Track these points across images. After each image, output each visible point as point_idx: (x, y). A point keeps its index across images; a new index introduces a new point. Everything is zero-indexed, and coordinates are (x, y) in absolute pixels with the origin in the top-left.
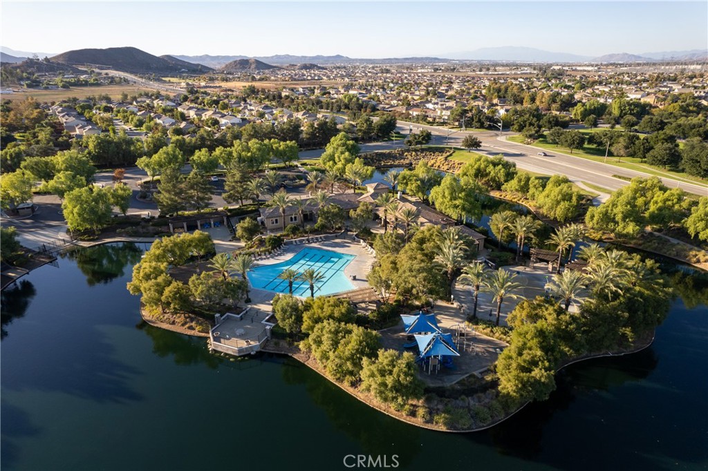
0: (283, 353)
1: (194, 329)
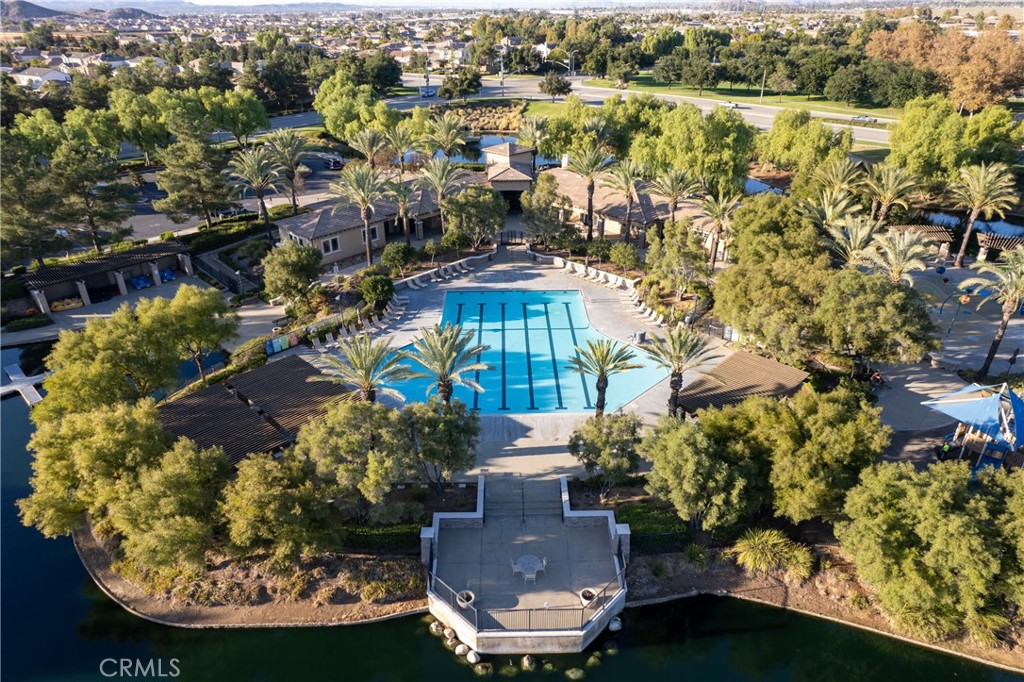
0: (694, 592)
1: (356, 599)
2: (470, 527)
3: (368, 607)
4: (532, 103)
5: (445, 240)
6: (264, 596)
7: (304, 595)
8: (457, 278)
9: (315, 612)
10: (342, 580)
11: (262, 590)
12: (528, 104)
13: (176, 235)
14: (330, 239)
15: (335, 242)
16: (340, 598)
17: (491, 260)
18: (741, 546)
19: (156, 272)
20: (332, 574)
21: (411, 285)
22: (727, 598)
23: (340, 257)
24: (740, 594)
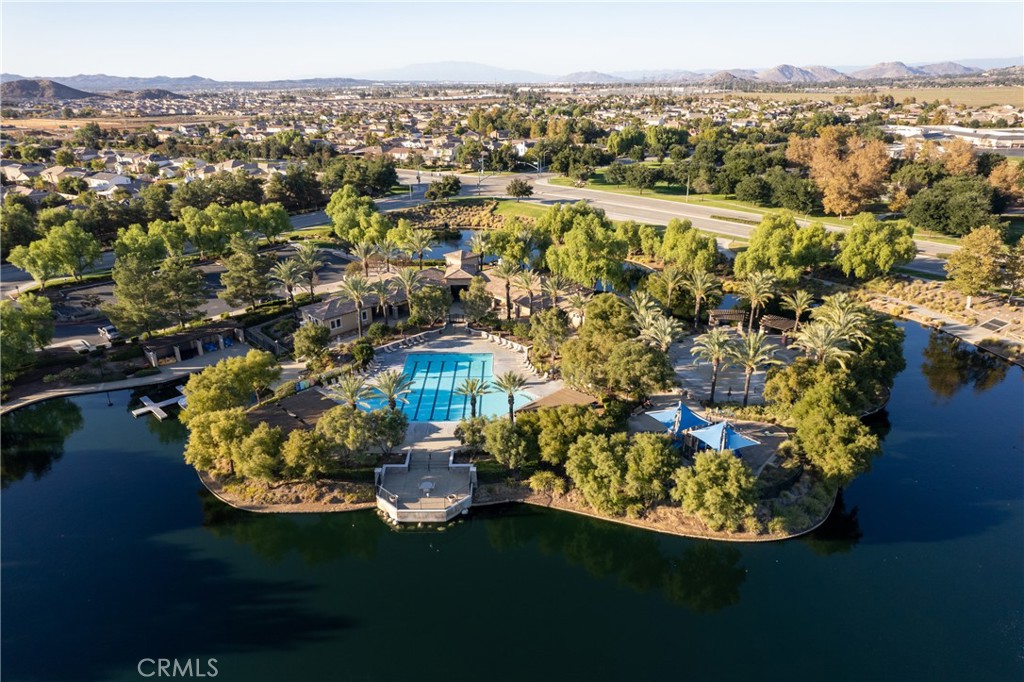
0: (507, 500)
1: (343, 501)
2: (401, 472)
3: (348, 504)
4: (501, 203)
5: (410, 321)
6: (298, 500)
7: (318, 499)
8: (417, 345)
9: (324, 506)
10: (336, 493)
11: (297, 497)
12: (497, 204)
13: (231, 314)
14: (335, 320)
15: (338, 321)
16: (335, 501)
17: (441, 333)
18: (532, 479)
19: (221, 340)
20: (332, 490)
21: (386, 350)
22: (523, 503)
23: (343, 331)
24: (529, 501)
